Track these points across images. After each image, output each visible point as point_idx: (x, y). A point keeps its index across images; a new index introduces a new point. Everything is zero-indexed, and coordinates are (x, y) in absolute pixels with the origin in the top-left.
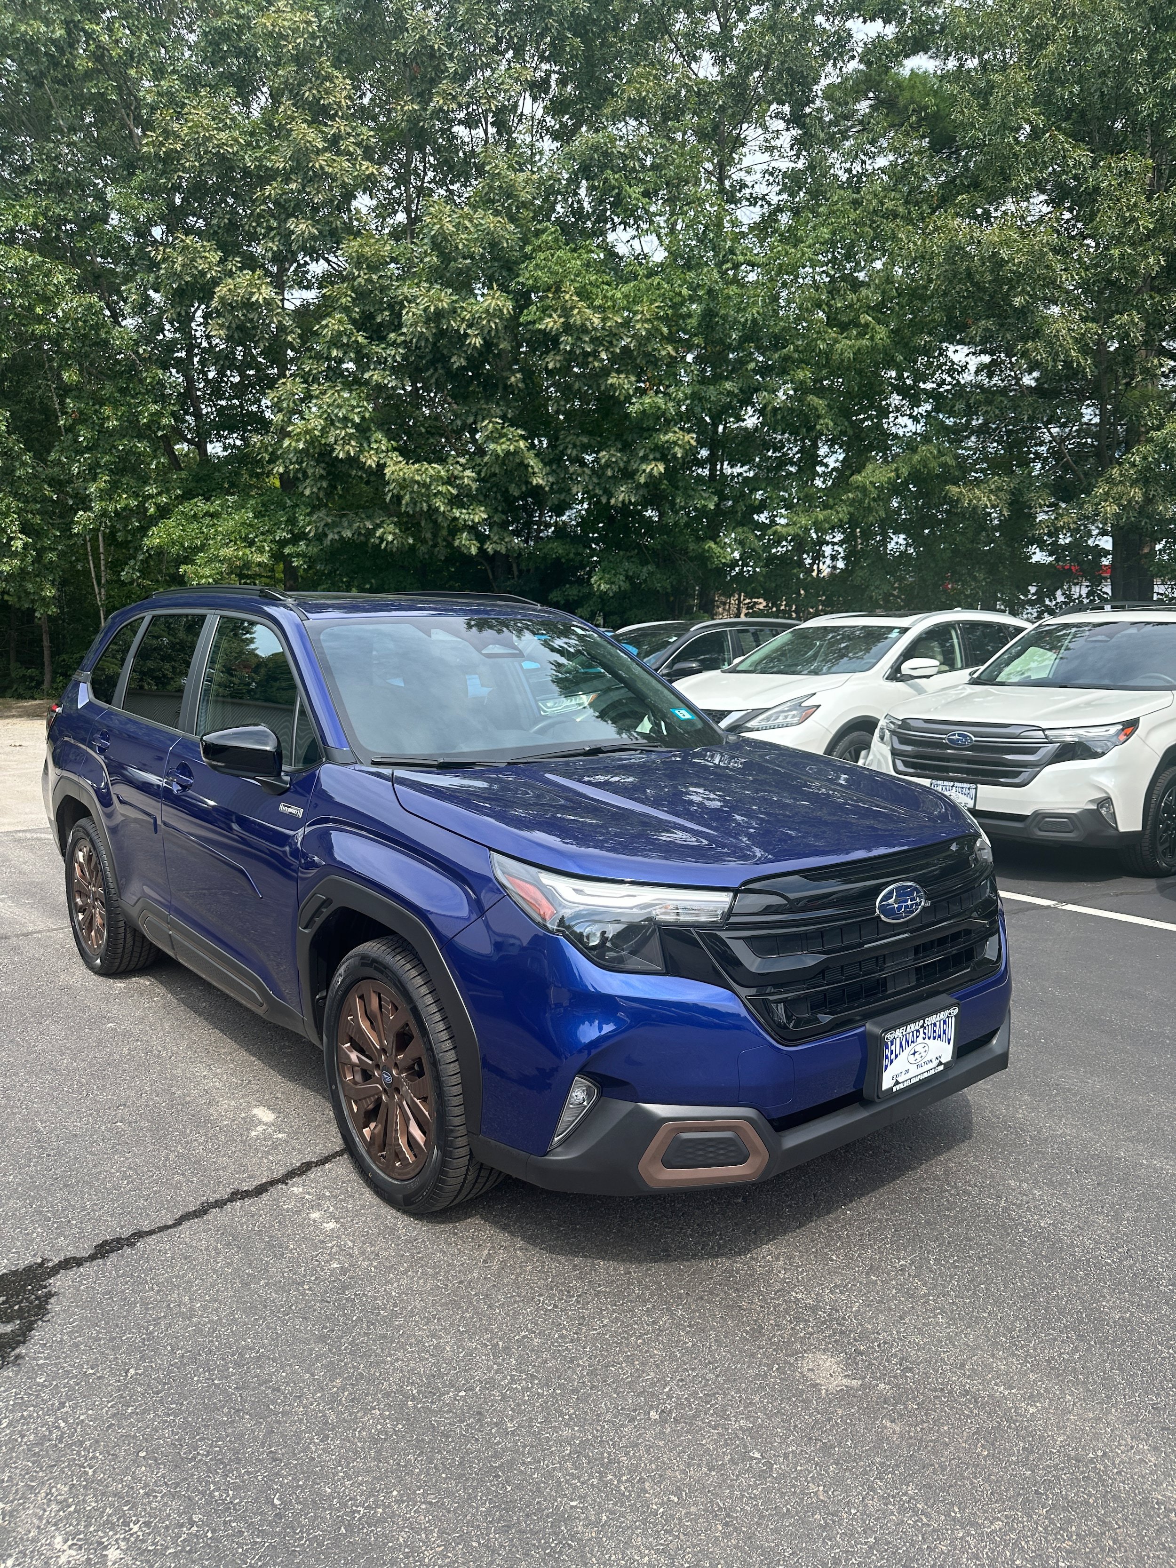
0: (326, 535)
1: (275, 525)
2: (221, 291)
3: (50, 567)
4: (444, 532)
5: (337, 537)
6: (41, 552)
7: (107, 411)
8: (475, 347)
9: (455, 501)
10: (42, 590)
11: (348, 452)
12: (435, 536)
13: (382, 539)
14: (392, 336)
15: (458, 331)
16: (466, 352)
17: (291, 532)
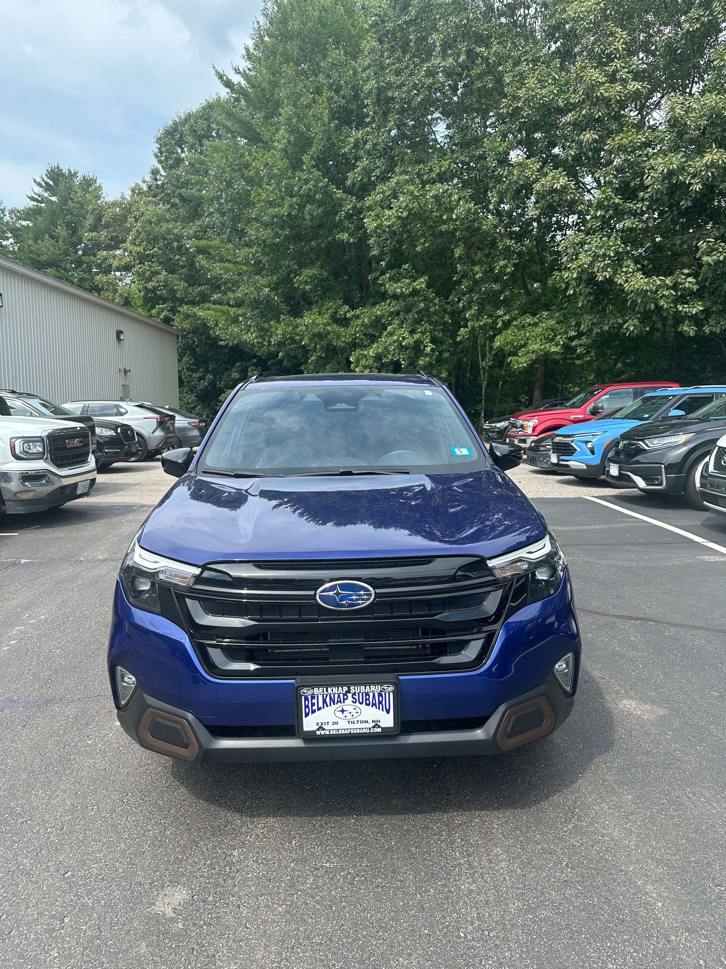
0: (593, 330)
1: (568, 327)
2: (537, 187)
3: (447, 361)
4: (670, 322)
5: (599, 331)
6: (441, 353)
7: (477, 268)
8: (696, 191)
9: (677, 300)
10: (441, 373)
11: (605, 276)
12: (664, 325)
13: (627, 329)
14: (641, 194)
15: (684, 182)
16: (691, 196)
17: (578, 331)
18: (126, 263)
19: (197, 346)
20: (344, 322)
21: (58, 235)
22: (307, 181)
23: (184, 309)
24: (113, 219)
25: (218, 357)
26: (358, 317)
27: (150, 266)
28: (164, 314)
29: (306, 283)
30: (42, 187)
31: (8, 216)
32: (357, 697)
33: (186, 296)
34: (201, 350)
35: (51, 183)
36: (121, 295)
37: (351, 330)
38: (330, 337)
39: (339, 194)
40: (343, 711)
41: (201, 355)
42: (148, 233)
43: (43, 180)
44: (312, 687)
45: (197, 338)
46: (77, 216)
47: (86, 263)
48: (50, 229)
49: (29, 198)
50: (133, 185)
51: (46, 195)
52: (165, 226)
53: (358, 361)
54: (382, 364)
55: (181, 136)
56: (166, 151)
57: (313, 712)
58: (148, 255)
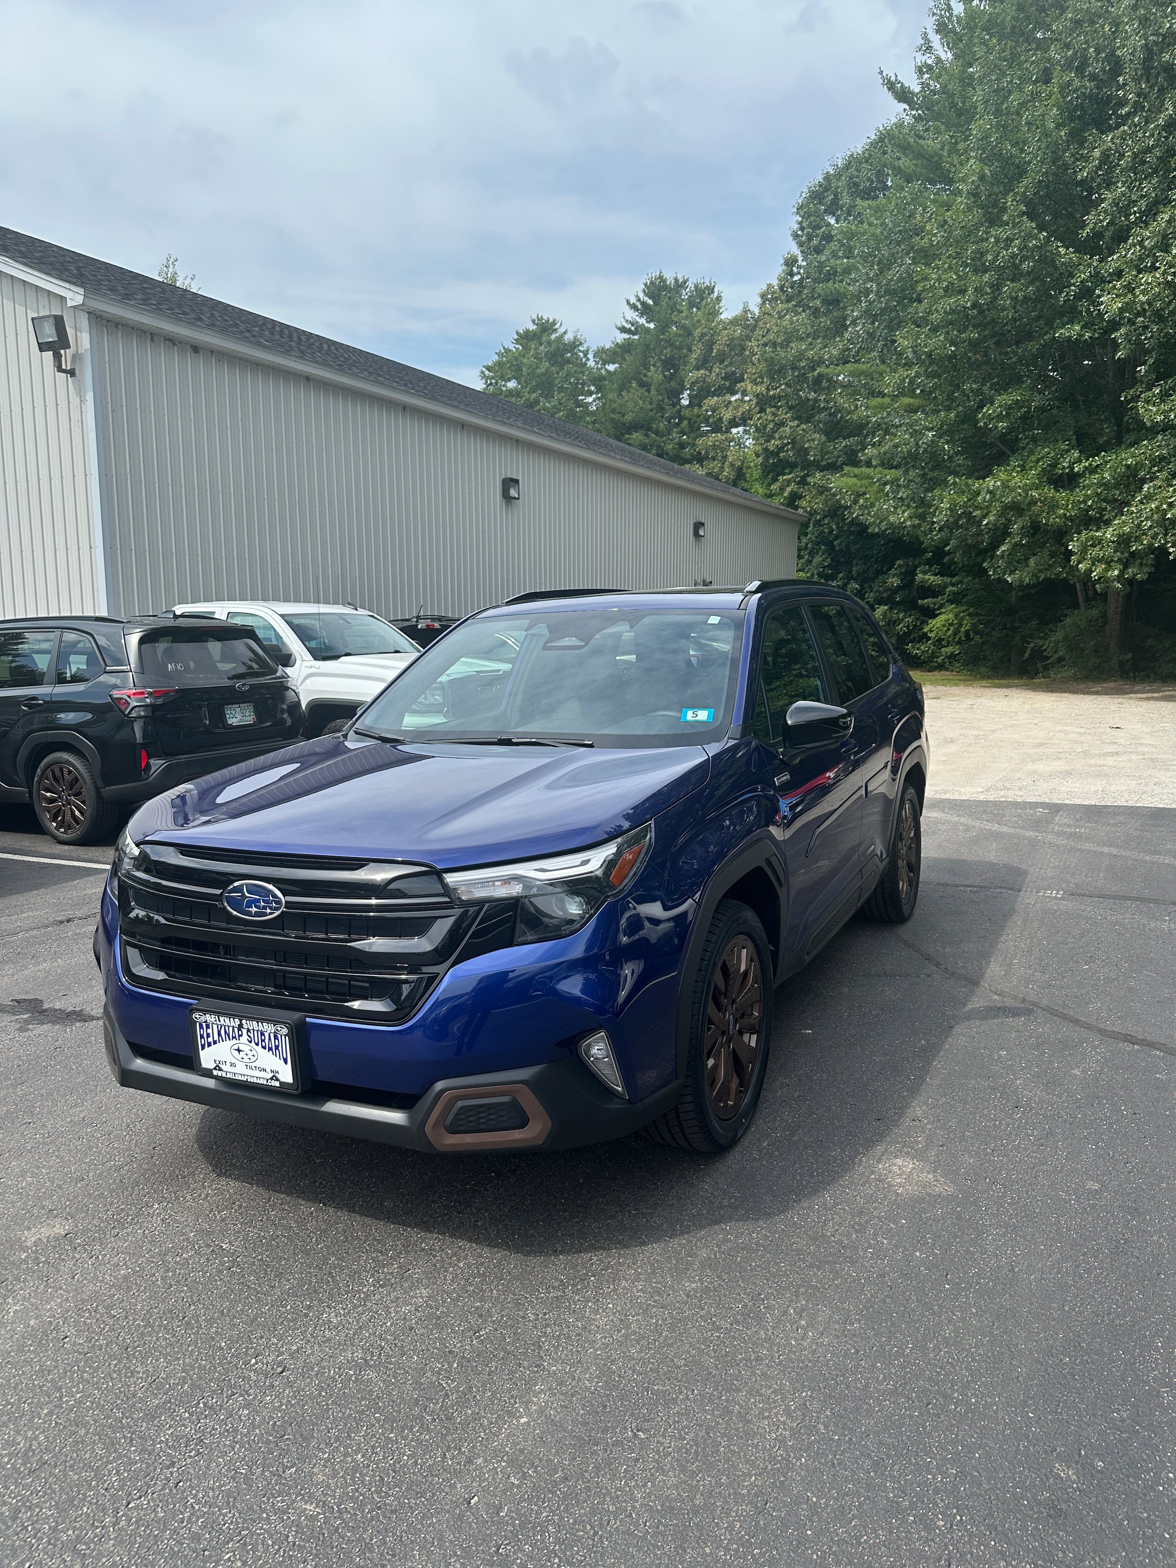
18: (744, 413)
19: (837, 538)
20: (1069, 481)
21: (650, 380)
22: (1009, 241)
23: (817, 478)
24: (728, 345)
25: (868, 553)
26: (1093, 470)
27: (774, 414)
28: (789, 489)
29: (1000, 417)
30: (638, 310)
31: (592, 359)
32: (252, 1035)
33: (823, 457)
34: (840, 544)
35: (651, 302)
36: (732, 465)
37: (1079, 494)
38: (1035, 509)
39: (1065, 254)
40: (239, 1050)
41: (841, 550)
42: (770, 362)
43: (639, 300)
44: (205, 1012)
45: (837, 525)
46: (680, 348)
47: (686, 419)
48: (640, 373)
49: (619, 329)
50: (765, 288)
51: (642, 321)
52: (795, 347)
53: (1084, 550)
54: (1133, 554)
55: (836, 195)
56: (809, 226)
57: (209, 1045)
58: (773, 397)
